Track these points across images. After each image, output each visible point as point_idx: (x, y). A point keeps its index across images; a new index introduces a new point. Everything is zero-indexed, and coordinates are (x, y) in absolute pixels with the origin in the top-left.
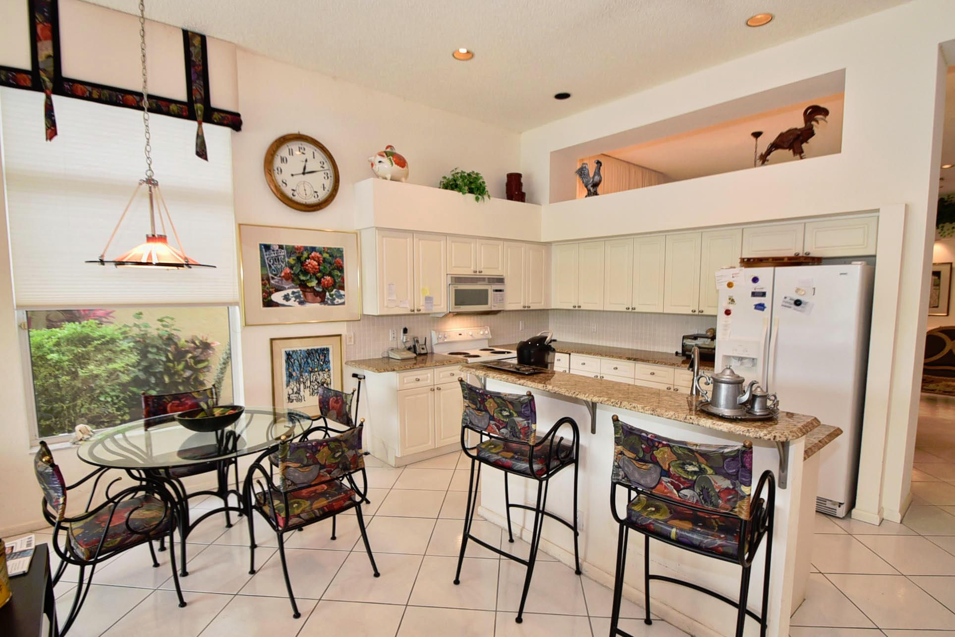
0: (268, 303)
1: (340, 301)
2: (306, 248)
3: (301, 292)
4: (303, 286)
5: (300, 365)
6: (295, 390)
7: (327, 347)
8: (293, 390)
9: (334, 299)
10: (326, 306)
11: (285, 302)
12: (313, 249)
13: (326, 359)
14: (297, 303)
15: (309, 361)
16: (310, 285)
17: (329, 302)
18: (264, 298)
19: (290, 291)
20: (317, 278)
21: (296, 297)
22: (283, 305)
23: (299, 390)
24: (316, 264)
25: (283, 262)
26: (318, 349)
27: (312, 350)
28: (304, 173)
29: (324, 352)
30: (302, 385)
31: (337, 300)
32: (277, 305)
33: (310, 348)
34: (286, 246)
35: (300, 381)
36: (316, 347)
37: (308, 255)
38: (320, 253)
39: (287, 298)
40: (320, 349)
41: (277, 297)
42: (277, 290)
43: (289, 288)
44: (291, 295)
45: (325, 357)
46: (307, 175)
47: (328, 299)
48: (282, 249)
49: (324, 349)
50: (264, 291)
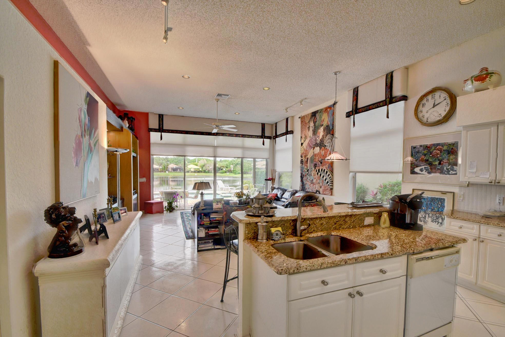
0: (413, 172)
1: (453, 172)
2: (434, 145)
3: (429, 167)
4: (430, 164)
5: (427, 204)
6: (423, 216)
7: (444, 198)
8: (422, 215)
9: (450, 171)
10: (444, 175)
11: (420, 172)
12: (438, 145)
13: (442, 205)
14: (426, 173)
15: (432, 203)
16: (434, 163)
17: (446, 173)
18: (411, 170)
19: (423, 167)
20: (439, 160)
21: (426, 170)
22: (420, 174)
23: (426, 217)
24: (439, 152)
25: (421, 153)
26: (438, 198)
27: (434, 198)
28: (433, 107)
29: (442, 201)
30: (427, 215)
31: (451, 172)
32: (417, 173)
33: (433, 197)
34: (423, 145)
35: (426, 212)
36: (437, 197)
37: (435, 148)
38: (442, 146)
39: (421, 170)
40: (439, 198)
41: (417, 170)
42: (417, 167)
43: (423, 166)
44: (424, 169)
45: (442, 203)
46: (435, 107)
47: (445, 171)
48: (422, 147)
49: (442, 199)
50: (411, 167)
